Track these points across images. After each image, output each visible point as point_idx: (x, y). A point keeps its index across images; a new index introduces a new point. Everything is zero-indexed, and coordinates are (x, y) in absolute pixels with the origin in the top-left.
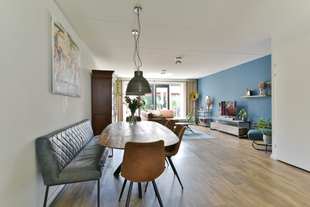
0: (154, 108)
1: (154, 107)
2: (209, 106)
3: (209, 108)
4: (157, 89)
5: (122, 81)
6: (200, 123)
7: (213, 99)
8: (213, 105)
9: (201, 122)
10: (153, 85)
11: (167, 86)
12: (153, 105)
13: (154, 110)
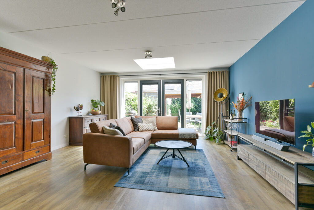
0: (162, 113)
1: (162, 111)
2: (241, 111)
3: (241, 115)
4: (166, 86)
5: (117, 77)
6: (228, 141)
7: (250, 98)
8: (250, 110)
9: (229, 139)
10: (160, 80)
11: (181, 82)
12: (159, 108)
13: (161, 116)
